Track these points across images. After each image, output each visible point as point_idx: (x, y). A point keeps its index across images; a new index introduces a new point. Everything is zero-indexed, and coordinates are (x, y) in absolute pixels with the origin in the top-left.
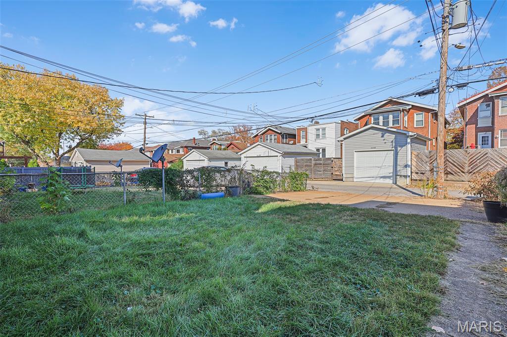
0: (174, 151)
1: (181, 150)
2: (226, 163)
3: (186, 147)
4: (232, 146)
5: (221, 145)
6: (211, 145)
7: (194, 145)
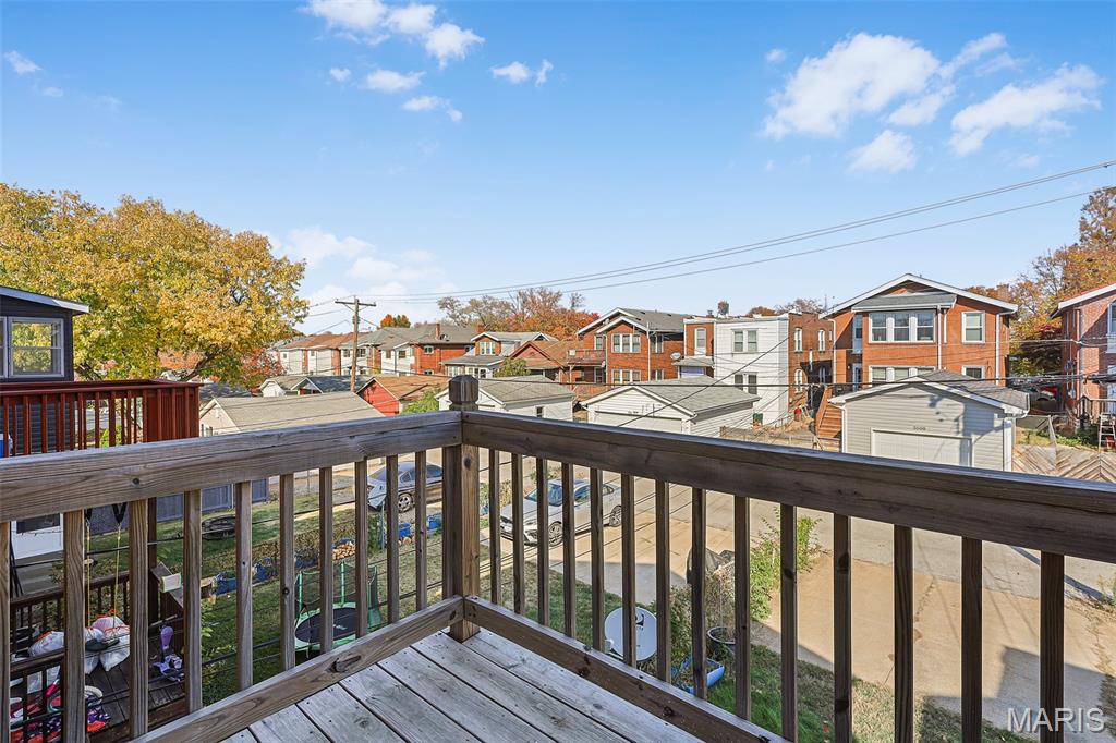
0: (393, 353)
1: (408, 350)
2: (539, 410)
3: (421, 345)
4: (530, 350)
5: (500, 342)
6: (477, 340)
7: (437, 340)
